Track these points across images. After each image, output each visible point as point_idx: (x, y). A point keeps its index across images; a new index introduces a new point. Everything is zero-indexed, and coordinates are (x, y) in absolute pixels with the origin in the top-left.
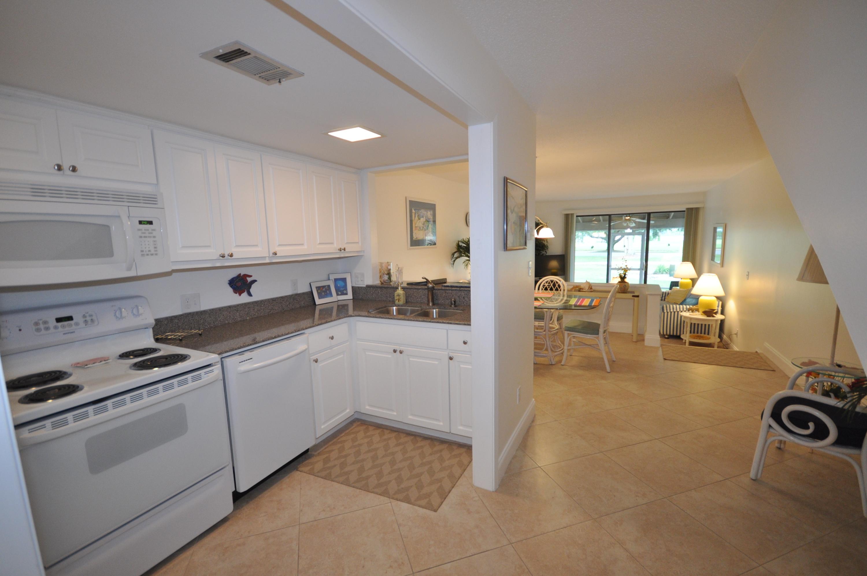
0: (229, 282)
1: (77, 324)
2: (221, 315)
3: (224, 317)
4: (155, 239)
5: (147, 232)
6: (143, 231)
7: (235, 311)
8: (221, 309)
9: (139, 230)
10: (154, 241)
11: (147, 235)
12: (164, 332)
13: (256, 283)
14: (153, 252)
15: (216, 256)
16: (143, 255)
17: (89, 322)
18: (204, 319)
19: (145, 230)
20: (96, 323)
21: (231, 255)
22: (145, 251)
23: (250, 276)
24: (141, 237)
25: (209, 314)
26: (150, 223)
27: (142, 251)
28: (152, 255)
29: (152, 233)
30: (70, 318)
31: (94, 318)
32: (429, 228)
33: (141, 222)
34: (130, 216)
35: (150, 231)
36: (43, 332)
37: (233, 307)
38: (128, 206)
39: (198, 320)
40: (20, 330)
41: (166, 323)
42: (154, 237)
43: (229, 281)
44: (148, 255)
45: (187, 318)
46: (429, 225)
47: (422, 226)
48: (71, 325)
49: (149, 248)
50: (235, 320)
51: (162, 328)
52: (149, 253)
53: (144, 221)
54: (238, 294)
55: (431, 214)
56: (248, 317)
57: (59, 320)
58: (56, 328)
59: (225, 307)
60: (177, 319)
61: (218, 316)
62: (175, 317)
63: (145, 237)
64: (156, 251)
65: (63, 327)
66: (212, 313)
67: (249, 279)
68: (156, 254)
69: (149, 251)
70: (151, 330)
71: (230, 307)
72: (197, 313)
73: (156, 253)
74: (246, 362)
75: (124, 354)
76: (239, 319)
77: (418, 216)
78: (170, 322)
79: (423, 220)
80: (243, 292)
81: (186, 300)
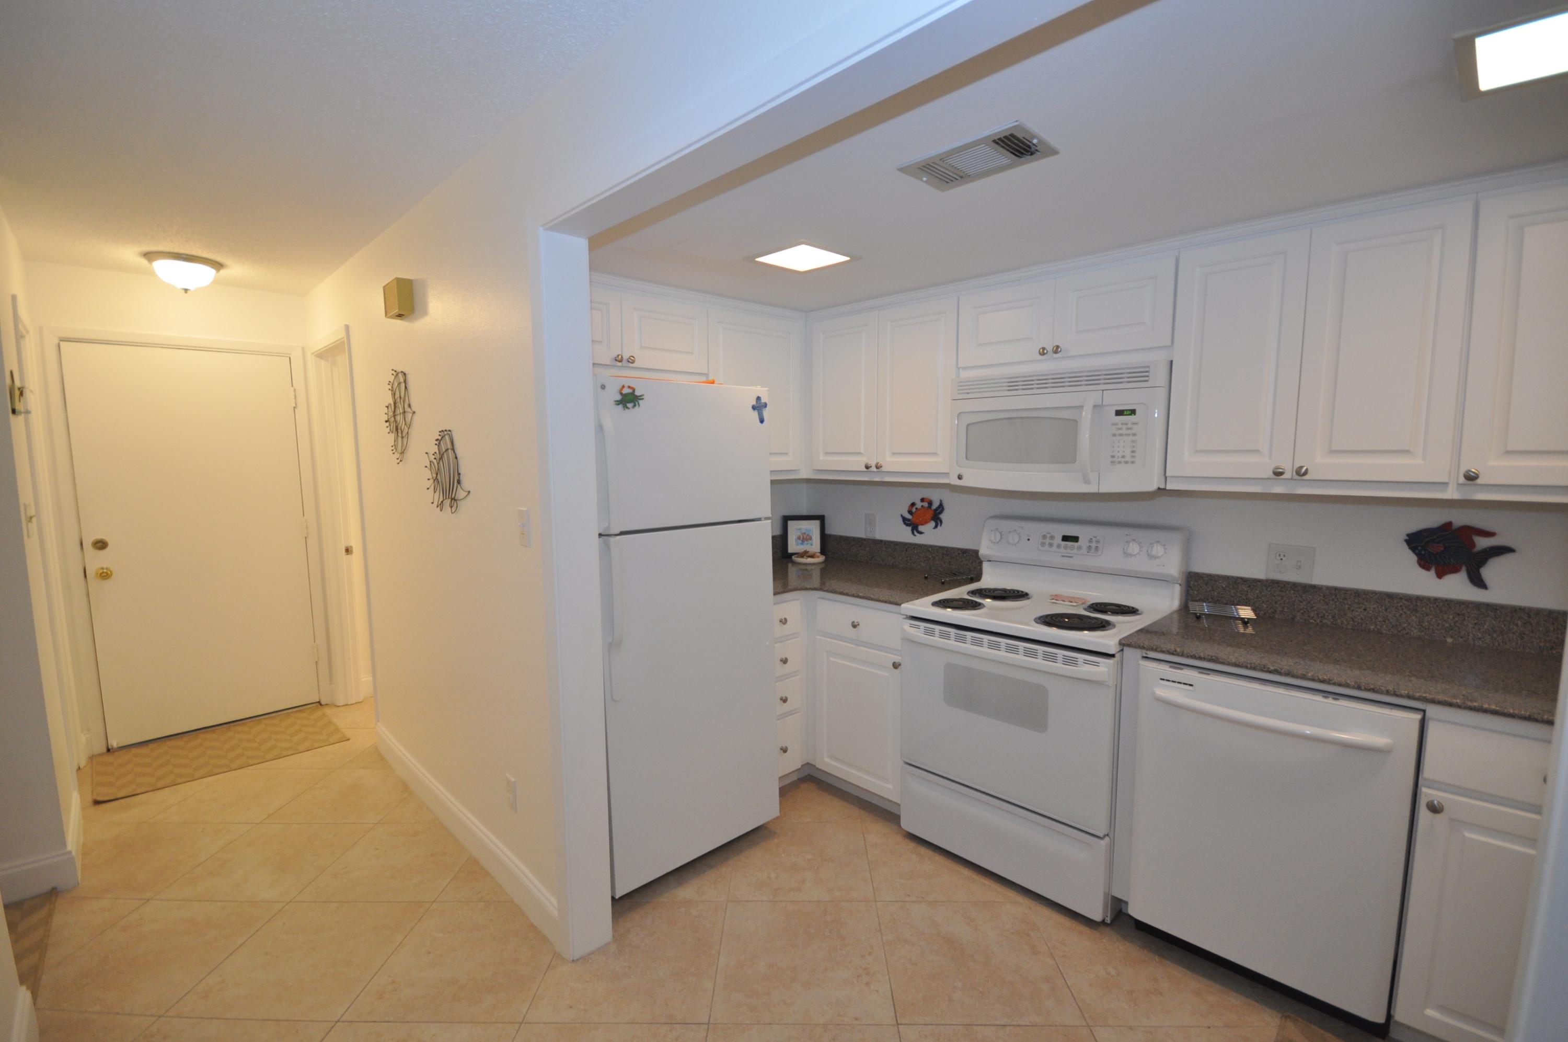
0: (1407, 538)
1: (1080, 548)
2: (1360, 608)
3: (1365, 613)
4: (1134, 438)
5: (1124, 427)
6: (1120, 426)
7: (1405, 610)
8: (1358, 594)
9: (1113, 424)
10: (1133, 441)
11: (1124, 432)
12: (1218, 600)
14: (1128, 458)
16: (1112, 462)
17: (1093, 550)
18: (1309, 602)
19: (1122, 424)
20: (1099, 553)
21: (1305, 472)
22: (1116, 457)
23: (1489, 534)
24: (1114, 435)
25: (1324, 596)
26: (1133, 412)
27: (1113, 457)
28: (1126, 462)
29: (1131, 429)
30: (1075, 539)
31: (1100, 545)
33: (1119, 413)
34: (1104, 404)
35: (1129, 426)
36: (1047, 547)
37: (1401, 599)
38: (1103, 390)
39: (1293, 599)
40: (1029, 540)
41: (1224, 586)
42: (1134, 435)
43: (1408, 535)
44: (1120, 462)
45: (1269, 589)
48: (1072, 548)
49: (1124, 451)
50: (1399, 631)
51: (1216, 593)
52: (1123, 460)
53: (1127, 410)
54: (1432, 573)
56: (1452, 637)
57: (1066, 538)
58: (1059, 546)
59: (1375, 593)
60: (1247, 586)
61: (1349, 608)
62: (1245, 581)
63: (1121, 435)
64: (1133, 457)
65: (1066, 547)
66: (1334, 597)
67: (1482, 543)
68: (1133, 462)
69: (1123, 457)
70: (1177, 589)
71: (1390, 596)
72: (1294, 586)
73: (1133, 460)
75: (1094, 605)
76: (1415, 633)
78: (1231, 587)
80: (1456, 570)
81: (1280, 555)
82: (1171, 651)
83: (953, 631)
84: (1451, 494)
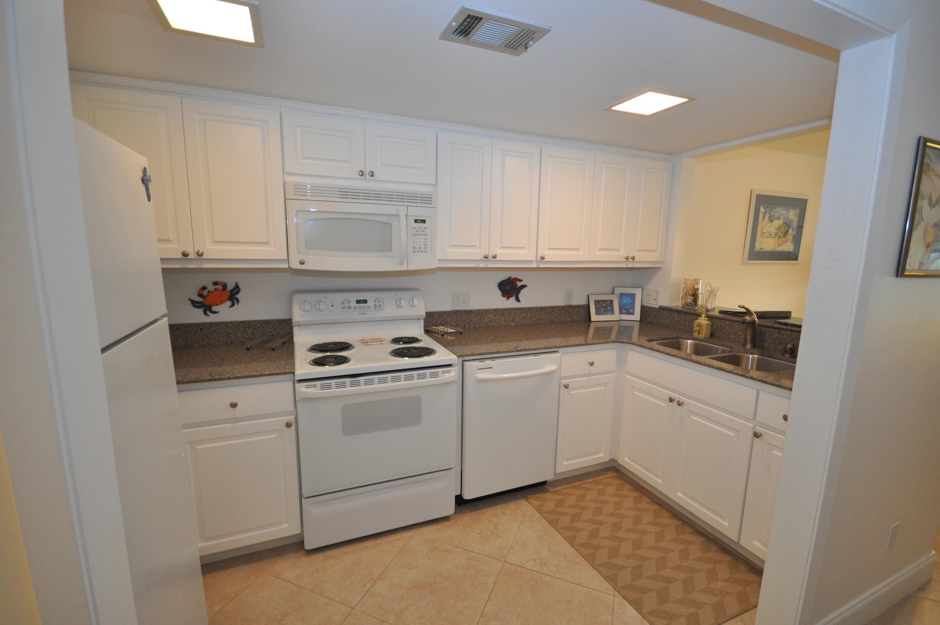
0: (498, 284)
1: (369, 307)
2: (487, 317)
3: (488, 319)
4: (425, 237)
5: (420, 230)
6: (417, 229)
7: (500, 315)
8: (486, 311)
9: (414, 228)
10: (425, 239)
11: (420, 233)
12: (435, 325)
13: (526, 288)
14: (423, 249)
15: (480, 257)
16: (414, 251)
17: (378, 307)
18: (470, 318)
19: (419, 228)
20: (382, 308)
21: (495, 257)
22: (416, 248)
23: (521, 281)
24: (415, 235)
25: (475, 315)
26: (424, 221)
27: (414, 248)
28: (422, 252)
29: (424, 231)
30: (365, 301)
31: (381, 304)
32: (787, 235)
33: (416, 221)
34: (408, 215)
35: (423, 229)
36: (347, 310)
37: (499, 310)
38: (407, 206)
39: (464, 318)
40: (333, 306)
41: (437, 317)
42: (426, 235)
43: (499, 283)
44: (418, 251)
45: (455, 315)
46: (788, 231)
47: (776, 231)
48: (365, 308)
49: (420, 245)
50: (499, 324)
51: (434, 322)
52: (420, 250)
53: (419, 220)
54: (505, 298)
55: (795, 214)
56: (513, 323)
57: (358, 302)
58: (355, 308)
59: (491, 310)
60: (447, 315)
61: (483, 318)
62: (446, 313)
63: (418, 235)
64: (425, 248)
65: (360, 308)
66: (478, 314)
67: (519, 284)
68: (425, 252)
69: (420, 248)
70: (422, 322)
71: (496, 310)
72: (465, 311)
73: (425, 250)
74: (485, 370)
75: (395, 339)
76: (504, 324)
77: (770, 217)
78: (440, 317)
79: (777, 223)
80: (512, 296)
81: (457, 298)
82: (480, 353)
83: (348, 380)
84: (534, 265)
